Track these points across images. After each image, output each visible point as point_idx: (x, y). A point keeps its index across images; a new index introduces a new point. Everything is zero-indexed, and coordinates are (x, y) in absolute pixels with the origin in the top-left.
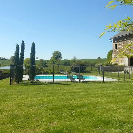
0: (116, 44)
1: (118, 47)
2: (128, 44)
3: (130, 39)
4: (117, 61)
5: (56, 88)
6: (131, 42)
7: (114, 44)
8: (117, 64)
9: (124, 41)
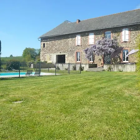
0: (44, 43)
1: (46, 46)
2: (56, 44)
3: (58, 40)
4: (45, 59)
5: (30, 80)
6: (59, 42)
7: (43, 43)
8: (46, 62)
9: (51, 40)
